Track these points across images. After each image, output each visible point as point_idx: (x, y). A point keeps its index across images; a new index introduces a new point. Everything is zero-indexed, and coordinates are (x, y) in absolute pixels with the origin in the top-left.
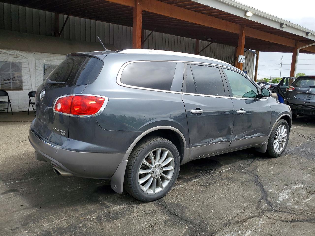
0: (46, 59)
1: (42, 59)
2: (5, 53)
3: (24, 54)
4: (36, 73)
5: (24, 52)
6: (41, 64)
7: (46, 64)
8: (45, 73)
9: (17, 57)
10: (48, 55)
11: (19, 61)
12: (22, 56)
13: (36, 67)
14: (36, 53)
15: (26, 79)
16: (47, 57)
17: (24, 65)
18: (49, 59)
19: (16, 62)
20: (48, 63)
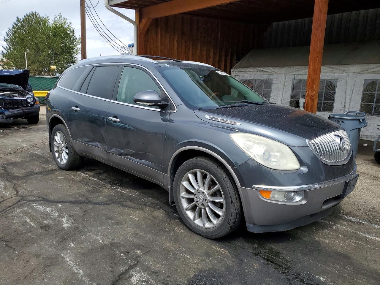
0: (297, 73)
1: (293, 74)
2: (262, 71)
3: (276, 70)
4: (284, 89)
5: (277, 68)
6: (291, 78)
7: (296, 79)
8: (293, 89)
9: (270, 74)
10: (300, 68)
11: (271, 77)
12: (274, 73)
13: (285, 83)
14: (288, 67)
15: (274, 95)
16: (299, 71)
17: (274, 82)
18: (300, 72)
19: (268, 79)
20: (298, 78)
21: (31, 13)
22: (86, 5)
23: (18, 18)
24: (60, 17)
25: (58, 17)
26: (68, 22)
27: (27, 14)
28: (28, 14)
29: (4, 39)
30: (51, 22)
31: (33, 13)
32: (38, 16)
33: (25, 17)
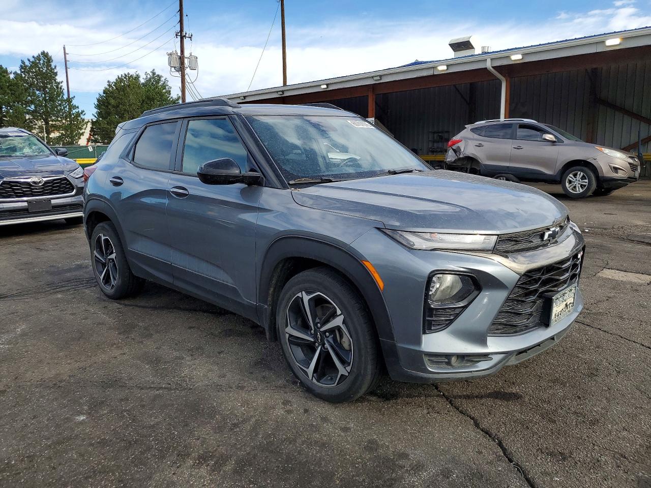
21: (123, 75)
22: (186, 81)
23: (109, 82)
24: (154, 74)
25: (151, 74)
26: (163, 79)
27: (118, 77)
28: (120, 76)
29: (94, 106)
30: (142, 81)
31: (125, 75)
33: (116, 80)
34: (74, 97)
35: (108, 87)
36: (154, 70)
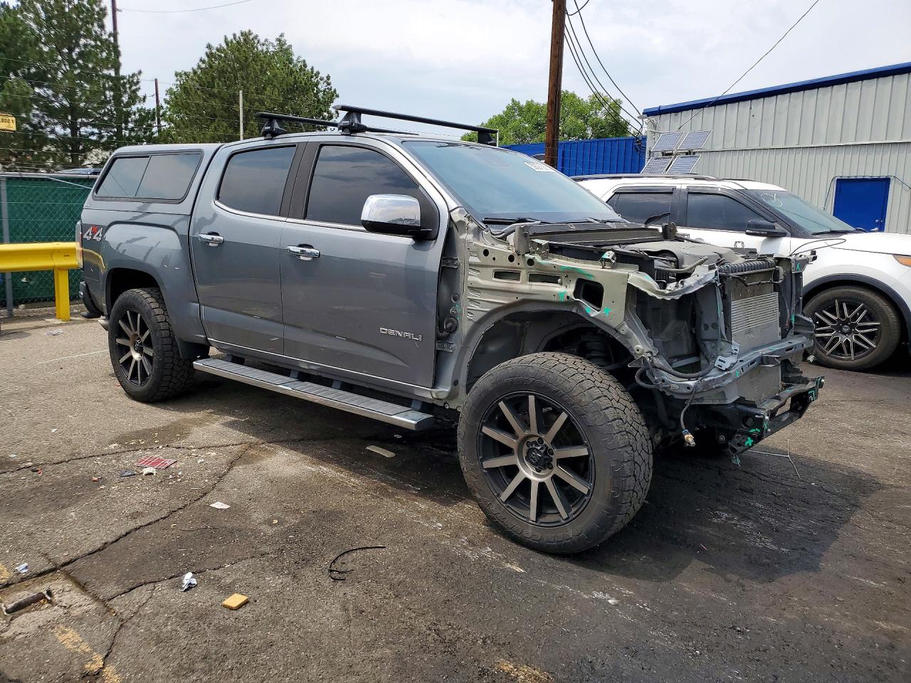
25: (275, 43)
32: (256, 41)
34: (140, 72)
35: (206, 59)
36: (281, 36)
